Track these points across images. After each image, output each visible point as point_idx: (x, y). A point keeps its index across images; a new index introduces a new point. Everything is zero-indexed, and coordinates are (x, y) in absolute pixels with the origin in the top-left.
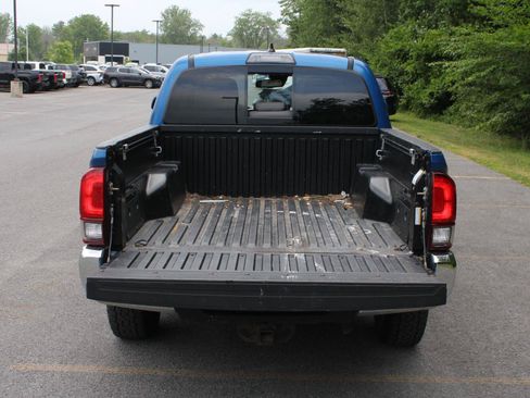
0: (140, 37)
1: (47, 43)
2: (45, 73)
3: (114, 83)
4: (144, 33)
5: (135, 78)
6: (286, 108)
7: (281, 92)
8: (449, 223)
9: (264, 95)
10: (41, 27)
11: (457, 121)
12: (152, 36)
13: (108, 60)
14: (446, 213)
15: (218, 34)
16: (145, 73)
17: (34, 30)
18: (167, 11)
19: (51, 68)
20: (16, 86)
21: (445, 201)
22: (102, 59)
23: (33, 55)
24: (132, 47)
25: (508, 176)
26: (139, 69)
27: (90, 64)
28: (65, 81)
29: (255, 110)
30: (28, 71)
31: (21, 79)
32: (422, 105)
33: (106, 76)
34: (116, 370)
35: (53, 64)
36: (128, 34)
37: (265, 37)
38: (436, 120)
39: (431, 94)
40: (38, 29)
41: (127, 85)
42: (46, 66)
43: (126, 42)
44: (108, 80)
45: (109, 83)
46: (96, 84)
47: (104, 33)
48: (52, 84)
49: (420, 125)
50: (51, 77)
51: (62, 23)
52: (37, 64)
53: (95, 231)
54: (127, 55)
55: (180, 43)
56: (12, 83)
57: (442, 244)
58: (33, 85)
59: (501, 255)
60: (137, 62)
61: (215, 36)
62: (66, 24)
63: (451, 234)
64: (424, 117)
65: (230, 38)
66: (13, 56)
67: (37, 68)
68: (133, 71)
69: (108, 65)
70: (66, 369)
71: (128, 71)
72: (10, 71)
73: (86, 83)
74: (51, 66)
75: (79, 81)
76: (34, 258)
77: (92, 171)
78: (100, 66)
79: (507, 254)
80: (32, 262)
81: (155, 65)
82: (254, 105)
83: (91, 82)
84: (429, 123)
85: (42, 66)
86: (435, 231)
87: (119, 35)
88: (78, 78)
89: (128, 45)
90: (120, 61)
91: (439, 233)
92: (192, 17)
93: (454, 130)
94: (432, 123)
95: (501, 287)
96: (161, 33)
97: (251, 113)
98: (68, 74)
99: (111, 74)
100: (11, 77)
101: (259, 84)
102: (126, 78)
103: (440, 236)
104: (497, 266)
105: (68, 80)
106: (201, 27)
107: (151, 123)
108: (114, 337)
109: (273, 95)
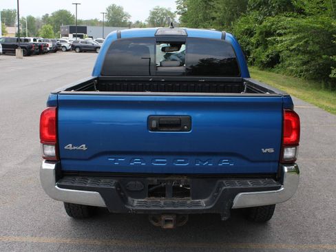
0: (94, 23)
1: (38, 27)
2: (36, 44)
3: (78, 50)
4: (96, 20)
5: (91, 47)
6: (182, 65)
7: (177, 55)
8: (295, 144)
9: (167, 56)
10: (35, 17)
11: (282, 72)
12: (101, 22)
13: (74, 36)
14: (293, 137)
15: (140, 21)
16: (96, 44)
17: (31, 20)
18: (109, 7)
19: (40, 41)
20: (19, 52)
21: (292, 129)
22: (71, 35)
23: (30, 34)
24: (89, 29)
25: (316, 105)
26: (92, 42)
27: (64, 38)
28: (48, 49)
29: (161, 66)
30: (26, 43)
31: (22, 48)
32: (262, 62)
33: (73, 46)
34: (68, 241)
35: (42, 39)
36: (86, 21)
37: (167, 22)
38: (270, 71)
39: (268, 56)
40: (33, 18)
41: (85, 51)
42: (37, 40)
43: (85, 25)
44: (74, 48)
45: (75, 50)
46: (67, 50)
47: (72, 20)
48: (40, 50)
49: (261, 74)
50: (40, 47)
51: (47, 15)
52: (32, 39)
53: (51, 151)
54: (86, 33)
55: (117, 26)
56: (17, 50)
57: (290, 159)
58: (29, 51)
59: (317, 158)
60: (92, 37)
61: (138, 22)
62: (50, 15)
63: (296, 152)
64: (263, 70)
65: (147, 23)
66: (18, 34)
67: (32, 41)
68: (89, 43)
69: (74, 39)
70: (35, 240)
71: (86, 43)
72: (15, 43)
73: (61, 50)
74: (40, 40)
75: (57, 49)
76: (21, 161)
77: (48, 109)
78: (69, 40)
79: (320, 157)
80: (19, 164)
81: (102, 39)
82: (161, 63)
83: (64, 49)
84: (265, 73)
85: (35, 40)
86: (285, 150)
87: (81, 22)
88: (56, 47)
89: (86, 27)
90: (81, 37)
91: (287, 151)
92: (124, 11)
93: (281, 77)
94: (268, 73)
95: (320, 179)
96: (106, 20)
97: (158, 68)
98: (50, 45)
99: (76, 44)
100: (16, 47)
101: (163, 49)
102: (85, 47)
103: (289, 153)
104: (315, 165)
105: (50, 48)
106: (129, 17)
107: (93, 75)
108: (68, 216)
109: (172, 57)
